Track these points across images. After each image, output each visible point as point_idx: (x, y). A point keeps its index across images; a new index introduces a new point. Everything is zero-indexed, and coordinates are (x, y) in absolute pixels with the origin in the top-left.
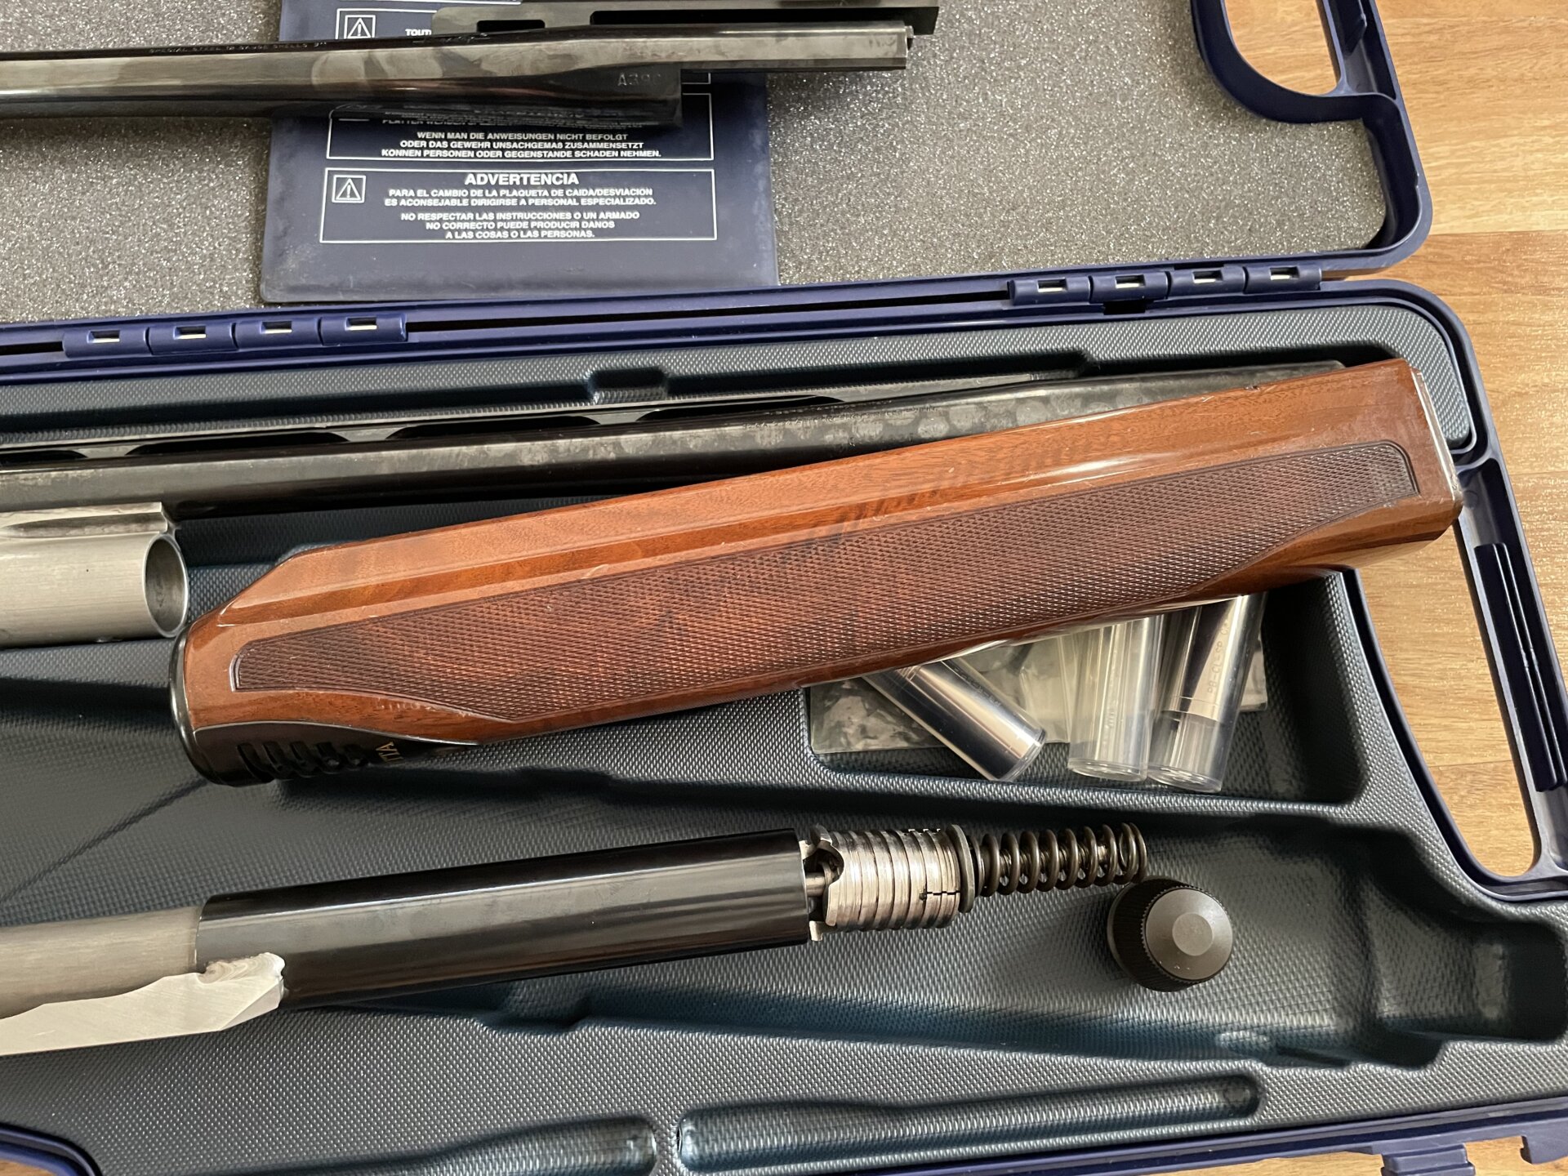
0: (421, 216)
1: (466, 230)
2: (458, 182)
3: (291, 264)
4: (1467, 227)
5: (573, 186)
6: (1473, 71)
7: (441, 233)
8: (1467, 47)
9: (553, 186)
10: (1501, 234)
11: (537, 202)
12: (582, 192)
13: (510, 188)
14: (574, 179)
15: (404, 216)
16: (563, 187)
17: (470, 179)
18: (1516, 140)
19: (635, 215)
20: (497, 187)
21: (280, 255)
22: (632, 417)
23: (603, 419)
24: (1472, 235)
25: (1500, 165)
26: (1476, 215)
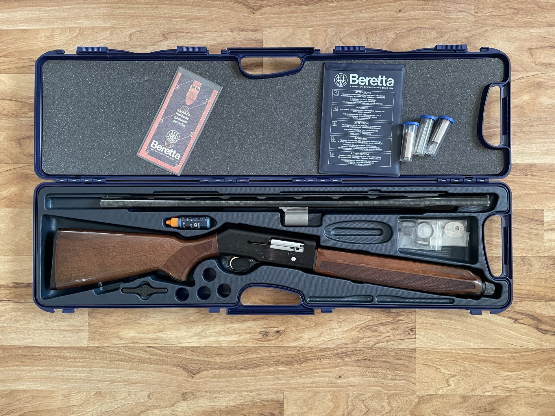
0: (344, 160)
1: (351, 163)
2: (350, 154)
3: (324, 168)
4: (521, 162)
5: (368, 156)
6: (531, 129)
7: (347, 163)
8: (532, 124)
9: (365, 155)
10: (527, 164)
11: (362, 158)
12: (369, 157)
13: (358, 155)
14: (368, 154)
15: (342, 160)
16: (366, 156)
17: (352, 153)
18: (536, 145)
19: (378, 162)
20: (356, 155)
21: (322, 166)
22: (375, 197)
23: (371, 197)
24: (522, 164)
25: (531, 150)
26: (524, 160)
